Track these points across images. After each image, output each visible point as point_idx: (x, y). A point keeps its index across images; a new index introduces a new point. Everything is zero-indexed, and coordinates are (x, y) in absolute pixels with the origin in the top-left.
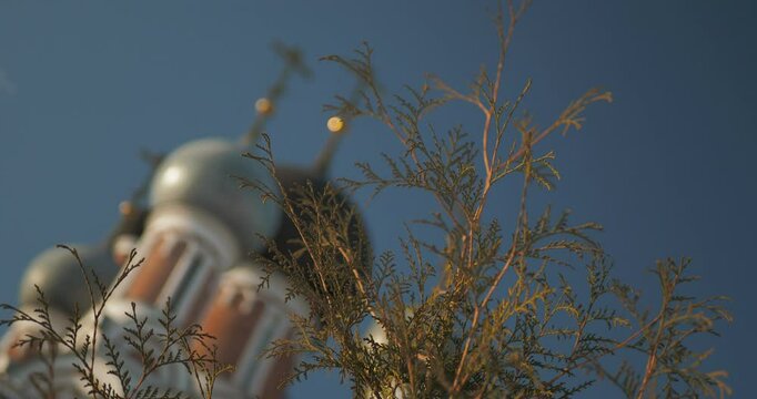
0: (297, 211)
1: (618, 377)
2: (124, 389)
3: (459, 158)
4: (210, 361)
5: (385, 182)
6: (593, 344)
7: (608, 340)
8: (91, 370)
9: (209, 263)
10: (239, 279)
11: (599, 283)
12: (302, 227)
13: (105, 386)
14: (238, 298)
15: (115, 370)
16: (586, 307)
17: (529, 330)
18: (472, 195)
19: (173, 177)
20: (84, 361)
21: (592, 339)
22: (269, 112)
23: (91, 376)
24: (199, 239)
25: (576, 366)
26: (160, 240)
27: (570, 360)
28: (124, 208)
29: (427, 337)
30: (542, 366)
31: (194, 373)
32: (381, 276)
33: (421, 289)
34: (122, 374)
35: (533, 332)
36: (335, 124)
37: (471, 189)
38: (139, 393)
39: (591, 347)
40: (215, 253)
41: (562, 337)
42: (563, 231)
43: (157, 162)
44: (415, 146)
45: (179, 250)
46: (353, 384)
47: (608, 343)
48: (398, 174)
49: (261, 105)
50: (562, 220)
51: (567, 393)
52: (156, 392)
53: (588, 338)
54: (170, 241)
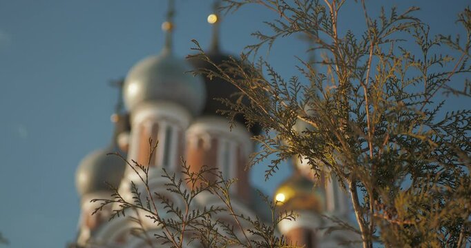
0: (231, 75)
1: (465, 90)
2: (180, 218)
3: (310, 5)
4: (221, 182)
5: (272, 38)
6: (435, 80)
7: (444, 74)
8: (157, 215)
9: (175, 129)
10: (197, 131)
11: (425, 43)
12: (238, 84)
13: (169, 221)
14: (200, 142)
15: (171, 209)
16: (422, 60)
17: (395, 87)
18: (328, 23)
19: (133, 89)
20: (150, 212)
21: (434, 76)
22: (172, 29)
23: (159, 218)
24: (164, 118)
25: (431, 96)
26: (142, 128)
27: (426, 94)
28: (114, 118)
29: (338, 116)
30: (411, 105)
31: (214, 193)
32: (294, 93)
33: (322, 90)
34: (175, 210)
35: (397, 87)
36: (212, 19)
37: (327, 20)
38: (190, 217)
39: (435, 82)
40: (176, 122)
41: (416, 82)
42: (396, 20)
43: (121, 84)
44: (284, 8)
45: (155, 129)
46: (308, 160)
47: (445, 75)
48: (278, 30)
49: (165, 26)
50: (393, 13)
51: (432, 114)
52: (198, 212)
53: (432, 77)
54: (148, 126)
